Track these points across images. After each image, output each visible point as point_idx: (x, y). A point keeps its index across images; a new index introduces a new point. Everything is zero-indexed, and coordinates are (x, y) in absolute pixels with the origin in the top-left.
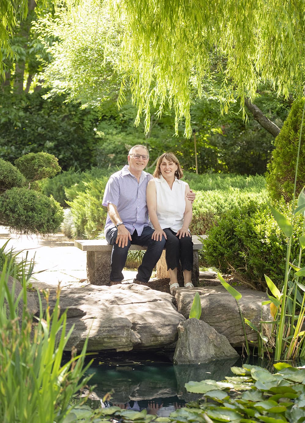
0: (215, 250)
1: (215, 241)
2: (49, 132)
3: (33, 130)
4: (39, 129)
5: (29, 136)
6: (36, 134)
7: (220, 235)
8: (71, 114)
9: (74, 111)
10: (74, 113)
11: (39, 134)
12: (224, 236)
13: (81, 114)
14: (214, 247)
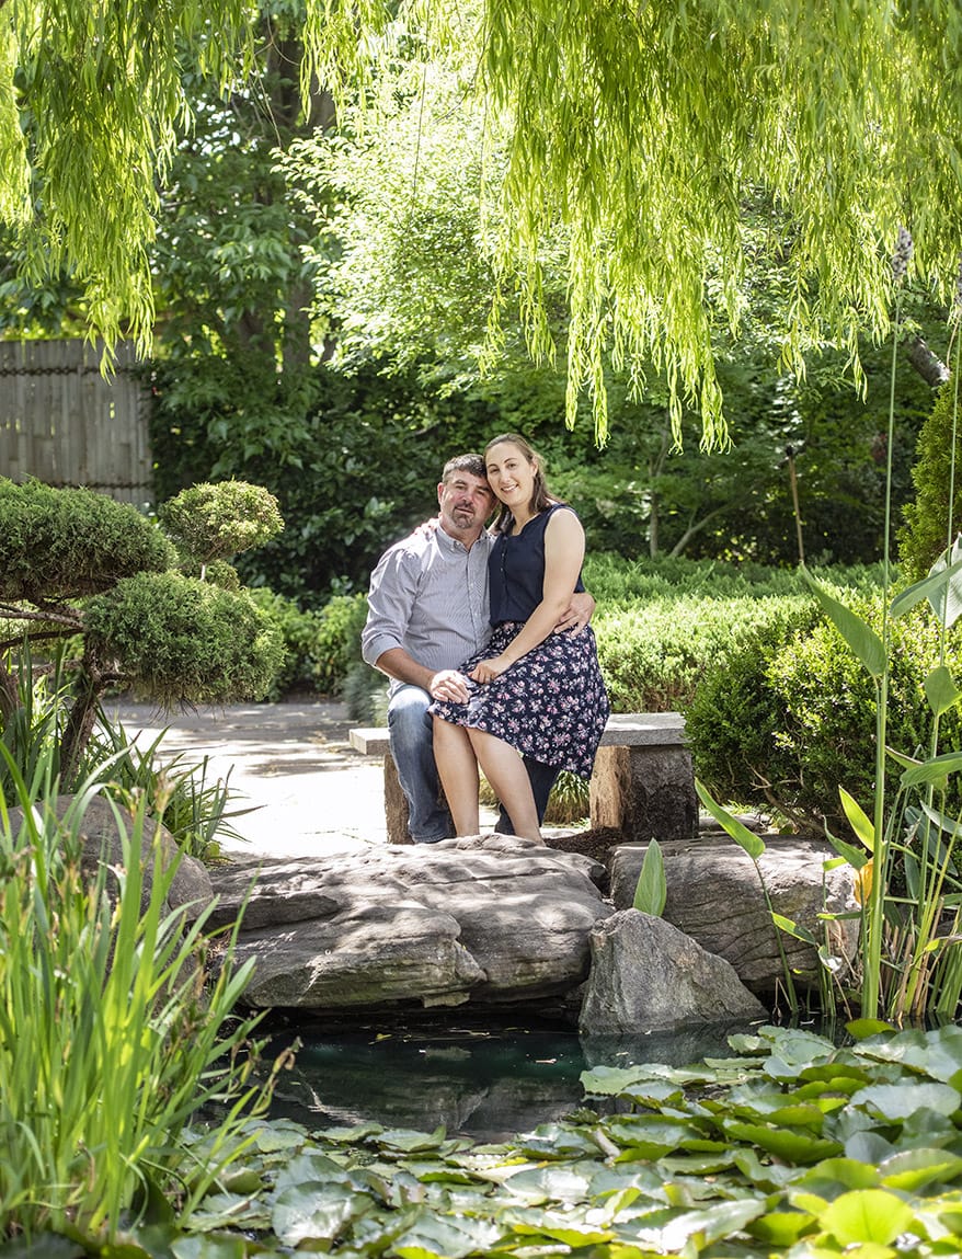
0: (714, 735)
1: (714, 708)
2: (378, 471)
3: (331, 467)
4: (350, 464)
5: (320, 486)
6: (341, 479)
7: (729, 691)
8: (443, 423)
9: (452, 414)
10: (453, 419)
11: (351, 479)
12: (741, 693)
13: (470, 420)
14: (713, 725)
